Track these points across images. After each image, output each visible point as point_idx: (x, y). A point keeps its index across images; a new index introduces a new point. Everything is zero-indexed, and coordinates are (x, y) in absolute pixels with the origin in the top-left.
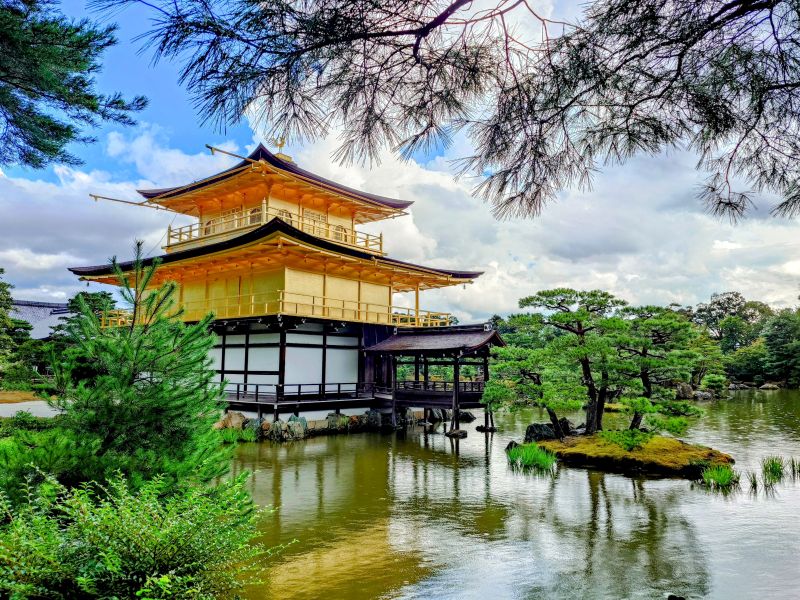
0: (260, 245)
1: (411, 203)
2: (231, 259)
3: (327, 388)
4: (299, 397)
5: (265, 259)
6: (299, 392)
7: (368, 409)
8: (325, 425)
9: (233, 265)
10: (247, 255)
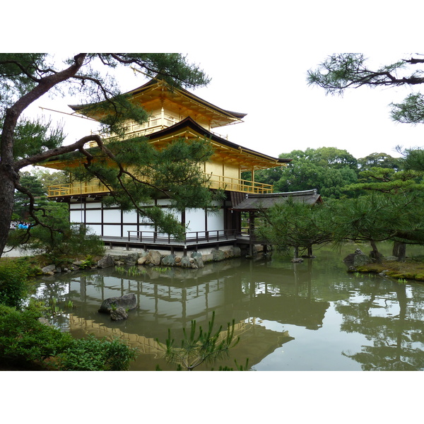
1: (246, 115)
3: (210, 234)
4: (197, 239)
6: (197, 237)
7: (232, 246)
8: (211, 258)
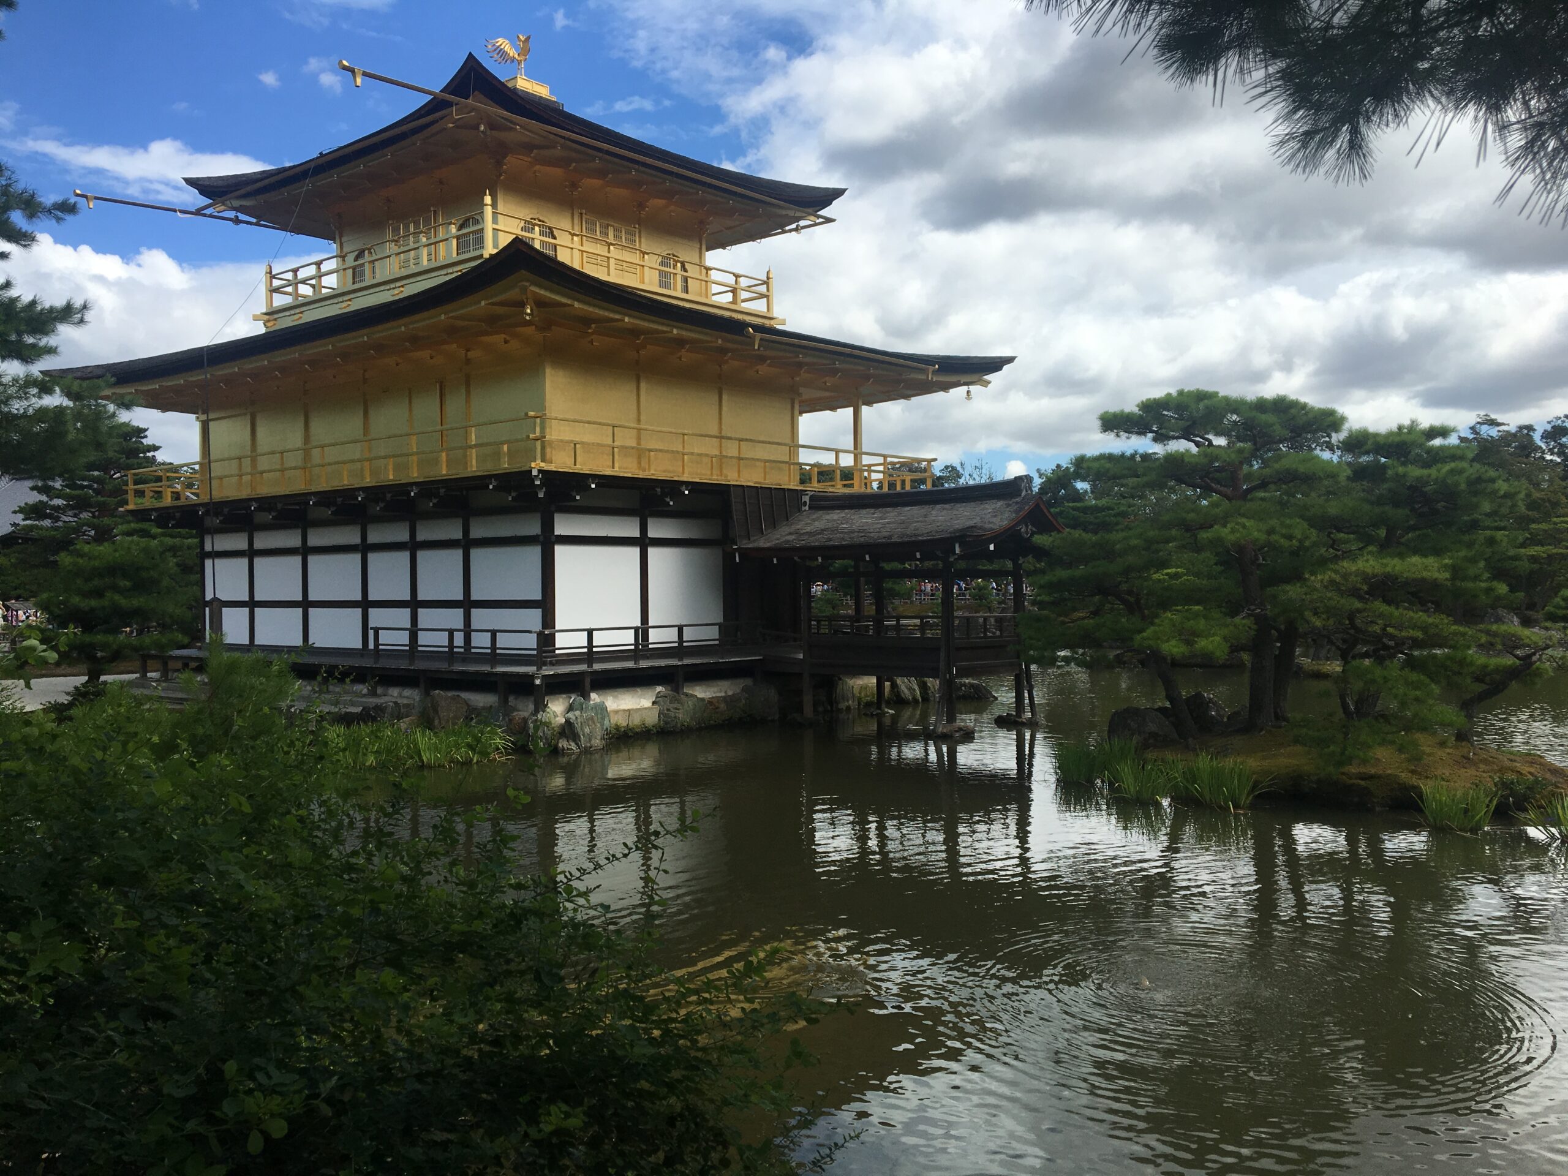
0: (481, 304)
1: (841, 193)
2: (415, 341)
3: (654, 636)
5: (498, 339)
6: (589, 645)
7: (748, 682)
8: (652, 719)
9: (424, 354)
10: (452, 332)
